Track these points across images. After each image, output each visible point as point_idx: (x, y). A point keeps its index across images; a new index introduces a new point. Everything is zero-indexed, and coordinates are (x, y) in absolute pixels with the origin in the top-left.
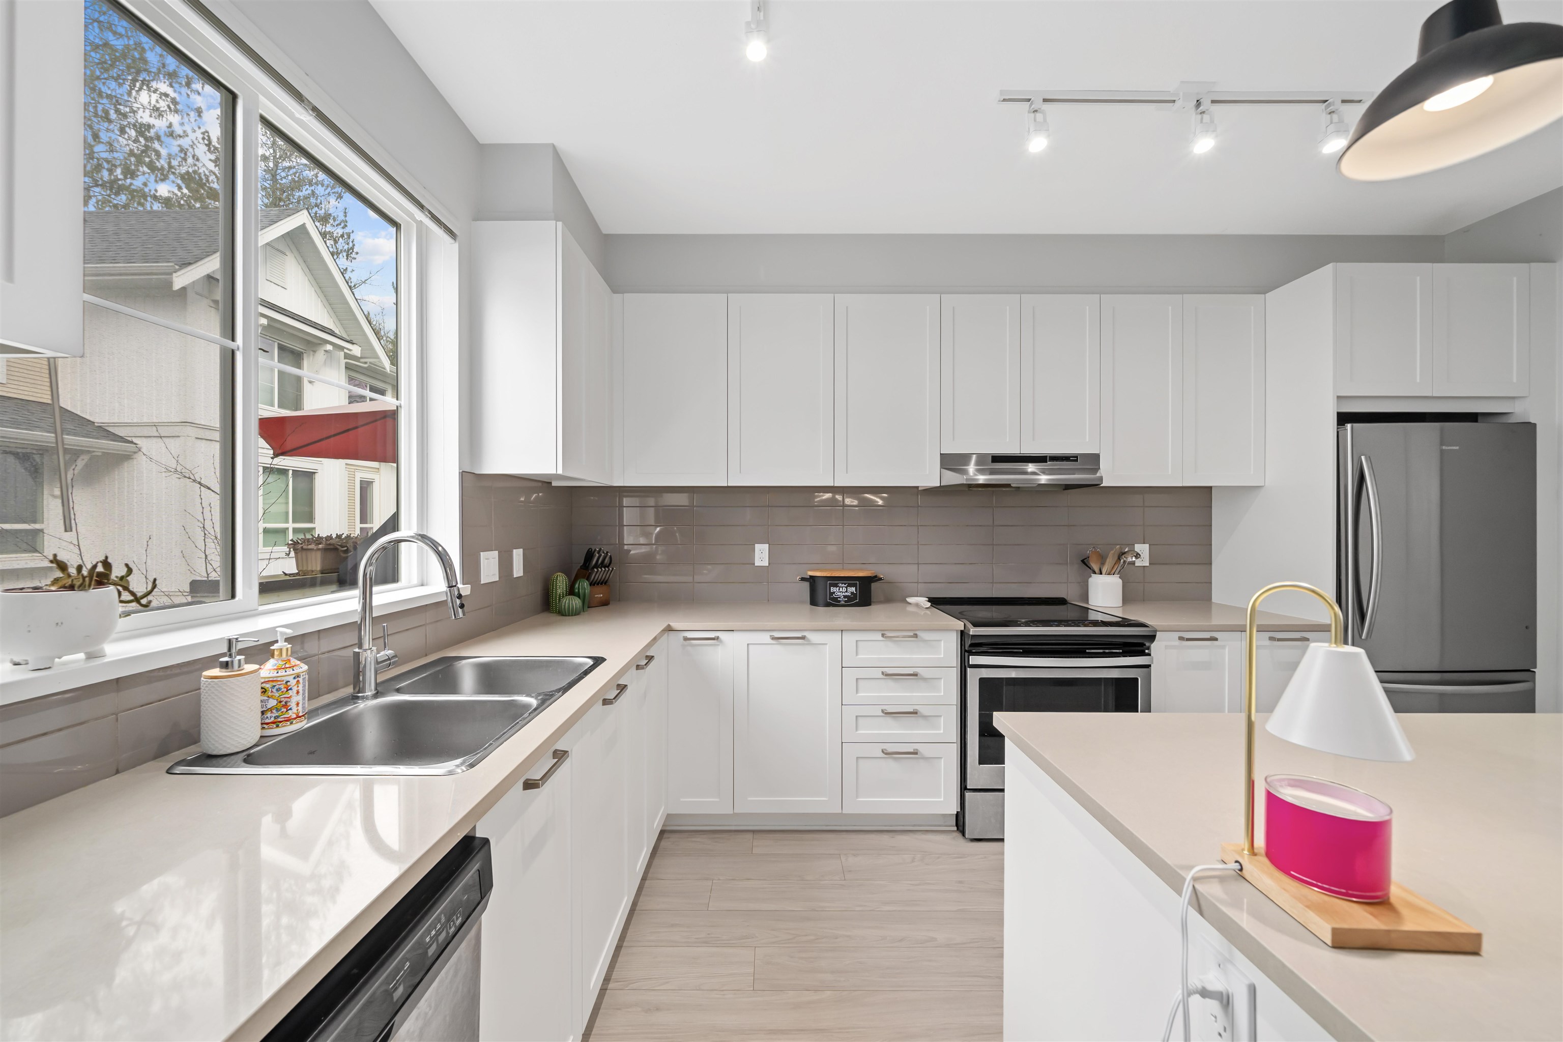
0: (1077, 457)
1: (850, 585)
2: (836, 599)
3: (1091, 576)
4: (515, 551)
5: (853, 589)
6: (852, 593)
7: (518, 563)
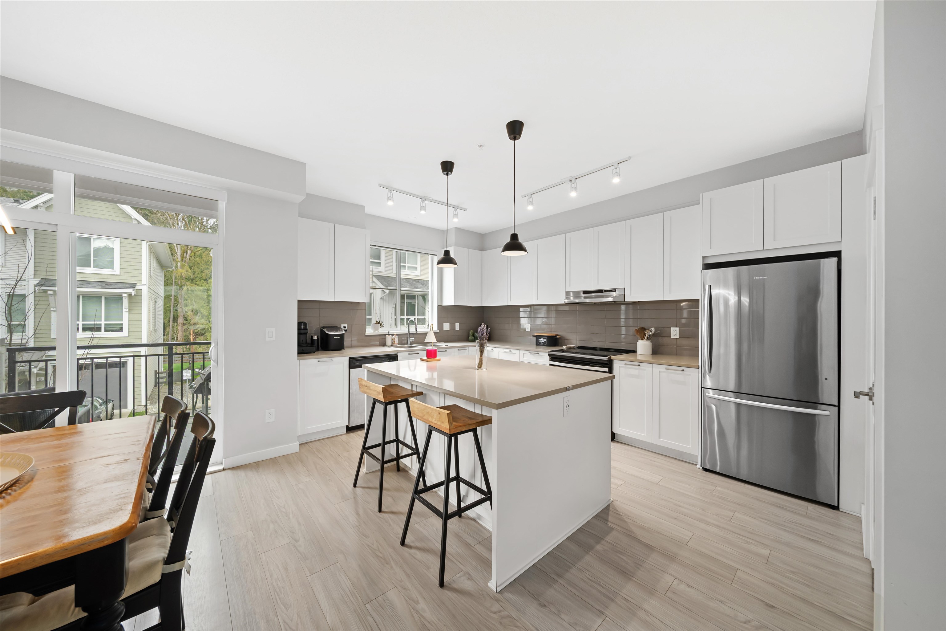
0: (615, 290)
1: (544, 339)
2: (540, 343)
3: (638, 341)
4: (456, 324)
5: (545, 340)
6: (545, 341)
7: (457, 327)
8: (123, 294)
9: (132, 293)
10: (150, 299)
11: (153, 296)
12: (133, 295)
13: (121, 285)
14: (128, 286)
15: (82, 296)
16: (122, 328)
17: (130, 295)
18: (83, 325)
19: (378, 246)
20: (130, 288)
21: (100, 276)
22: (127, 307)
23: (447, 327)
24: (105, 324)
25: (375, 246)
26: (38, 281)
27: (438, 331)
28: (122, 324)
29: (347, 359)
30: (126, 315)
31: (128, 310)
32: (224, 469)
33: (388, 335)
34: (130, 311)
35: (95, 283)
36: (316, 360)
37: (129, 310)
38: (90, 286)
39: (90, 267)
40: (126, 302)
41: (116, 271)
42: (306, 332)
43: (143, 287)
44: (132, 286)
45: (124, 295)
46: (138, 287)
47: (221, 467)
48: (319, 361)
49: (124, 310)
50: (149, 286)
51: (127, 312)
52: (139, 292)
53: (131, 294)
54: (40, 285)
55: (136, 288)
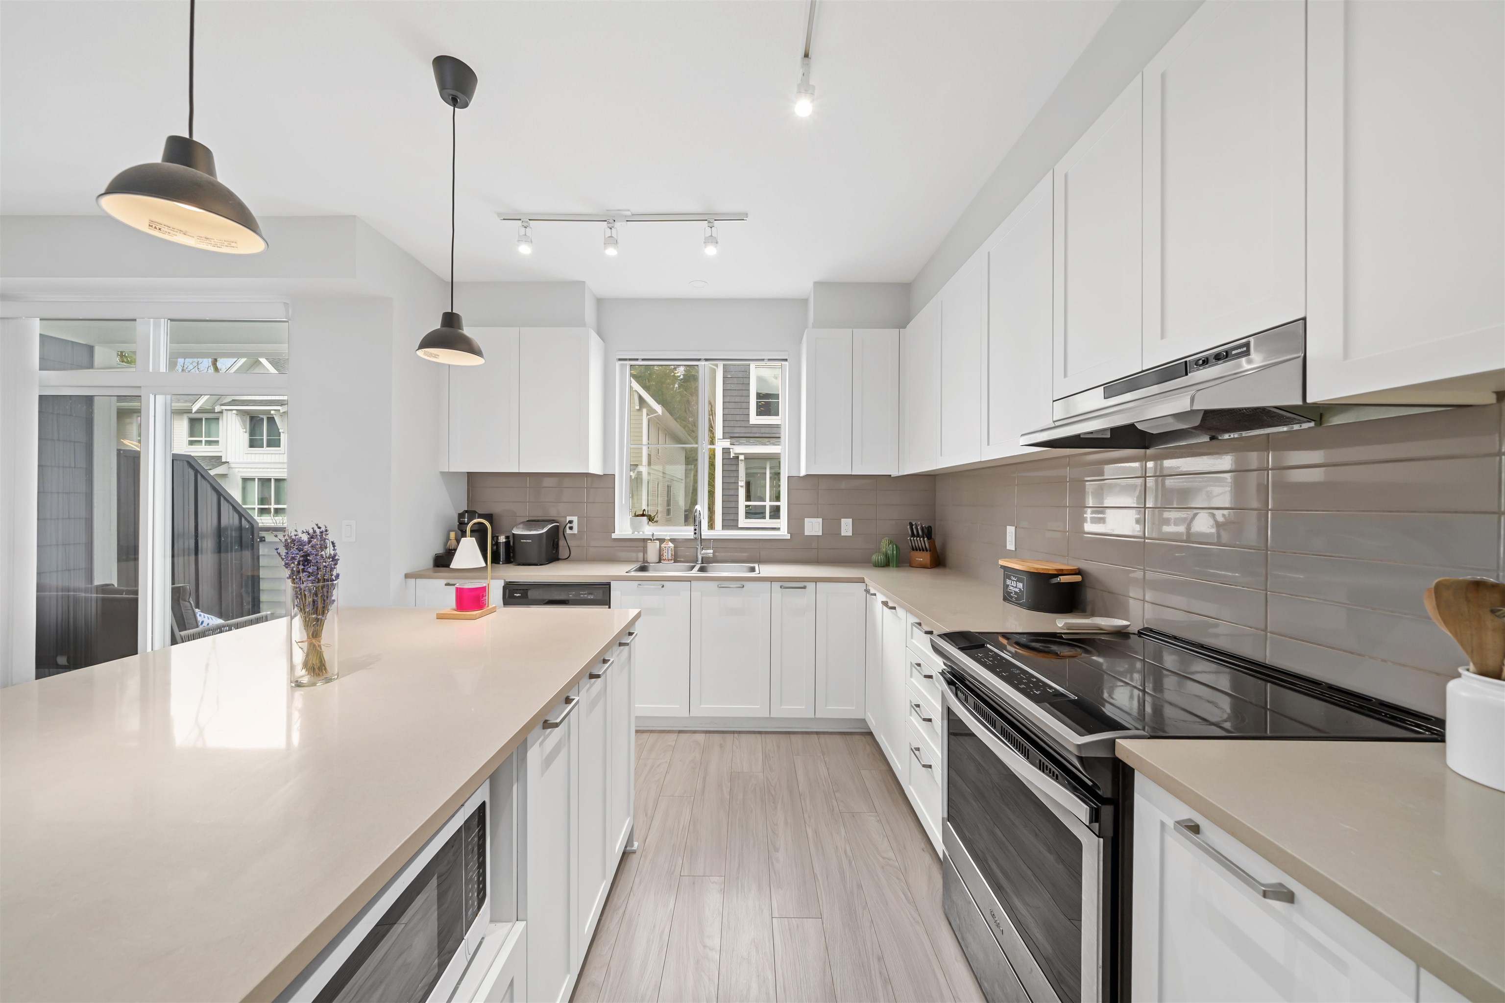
1: (1019, 580)
2: (1009, 595)
4: (843, 519)
5: (1020, 586)
6: (1020, 590)
7: (846, 527)
19: (643, 360)
23: (813, 527)
25: (637, 360)
27: (788, 537)
29: (501, 583)
33: (651, 540)
36: (445, 581)
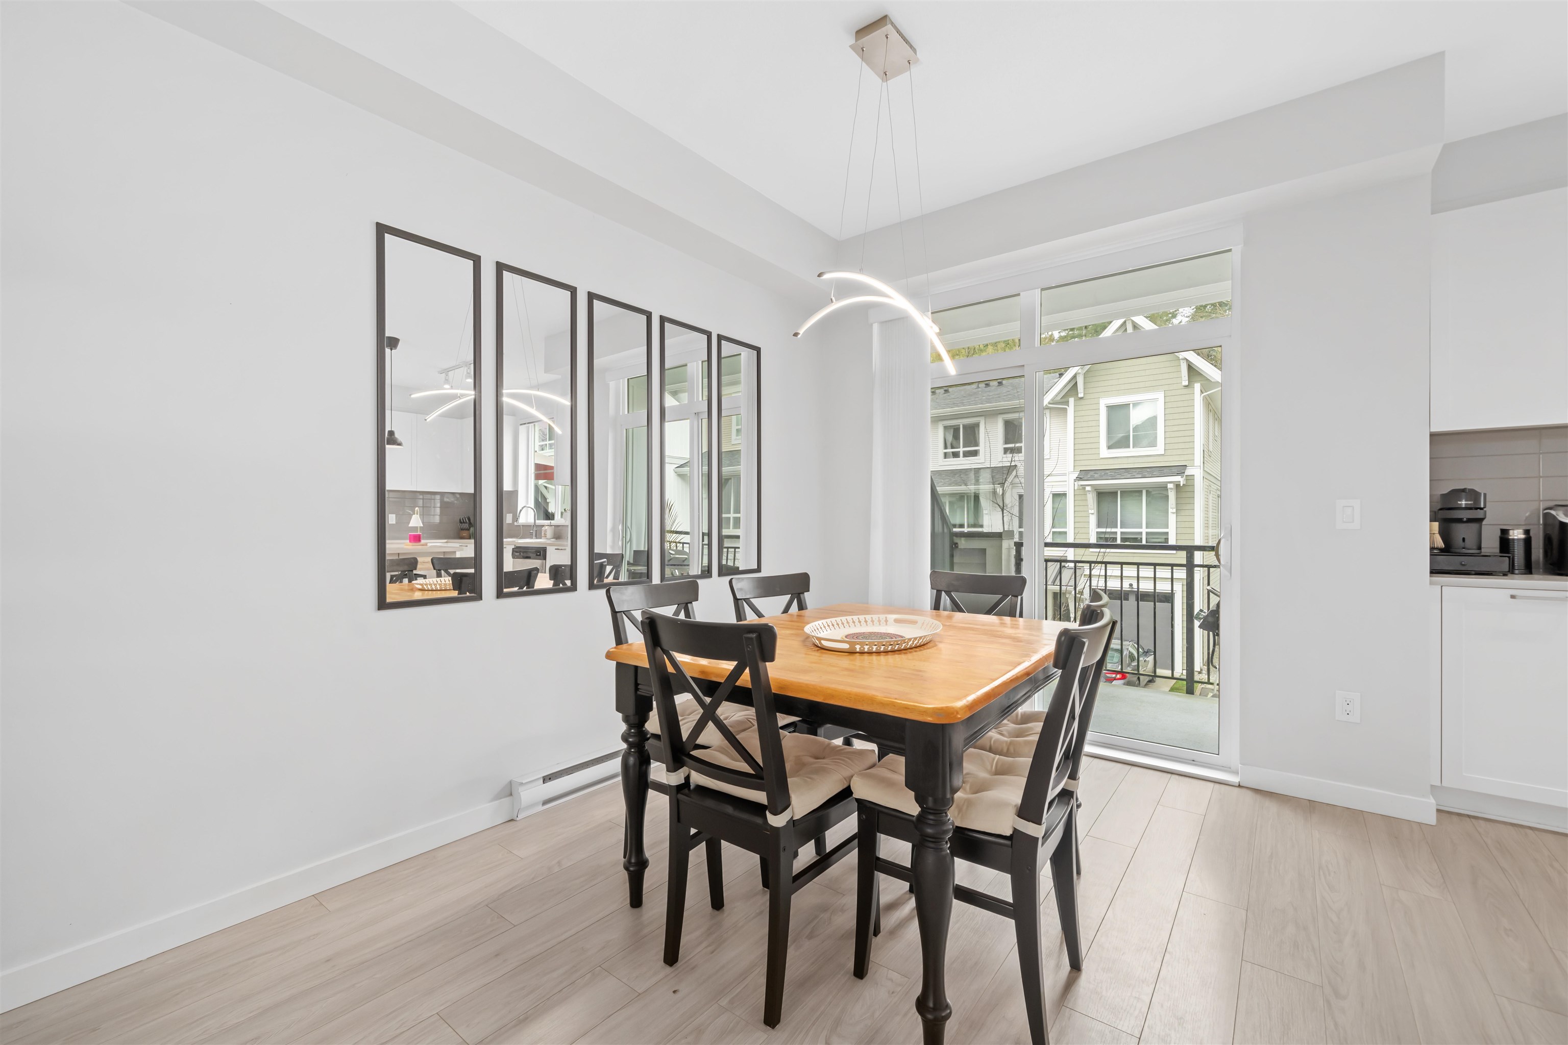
8: (1168, 484)
9: (1180, 481)
10: (1208, 491)
11: (1212, 487)
12: (1181, 485)
13: (1166, 470)
14: (1174, 470)
15: (1121, 491)
16: (1168, 539)
17: (1177, 486)
18: (1122, 533)
20: (1178, 474)
21: (1140, 460)
22: (1174, 506)
24: (1147, 533)
26: (1077, 474)
28: (1167, 533)
30: (1172, 518)
31: (1174, 510)
32: (1241, 785)
34: (1178, 511)
35: (1134, 470)
36: (1505, 593)
37: (1176, 510)
38: (1129, 476)
39: (1129, 447)
40: (1172, 495)
41: (1160, 449)
42: (1481, 516)
43: (1196, 471)
44: (1180, 470)
45: (1170, 486)
46: (1189, 472)
47: (1235, 779)
48: (1513, 597)
49: (1170, 510)
50: (1205, 469)
51: (1173, 513)
52: (1190, 478)
53: (1179, 483)
54: (1079, 479)
55: (1186, 474)
